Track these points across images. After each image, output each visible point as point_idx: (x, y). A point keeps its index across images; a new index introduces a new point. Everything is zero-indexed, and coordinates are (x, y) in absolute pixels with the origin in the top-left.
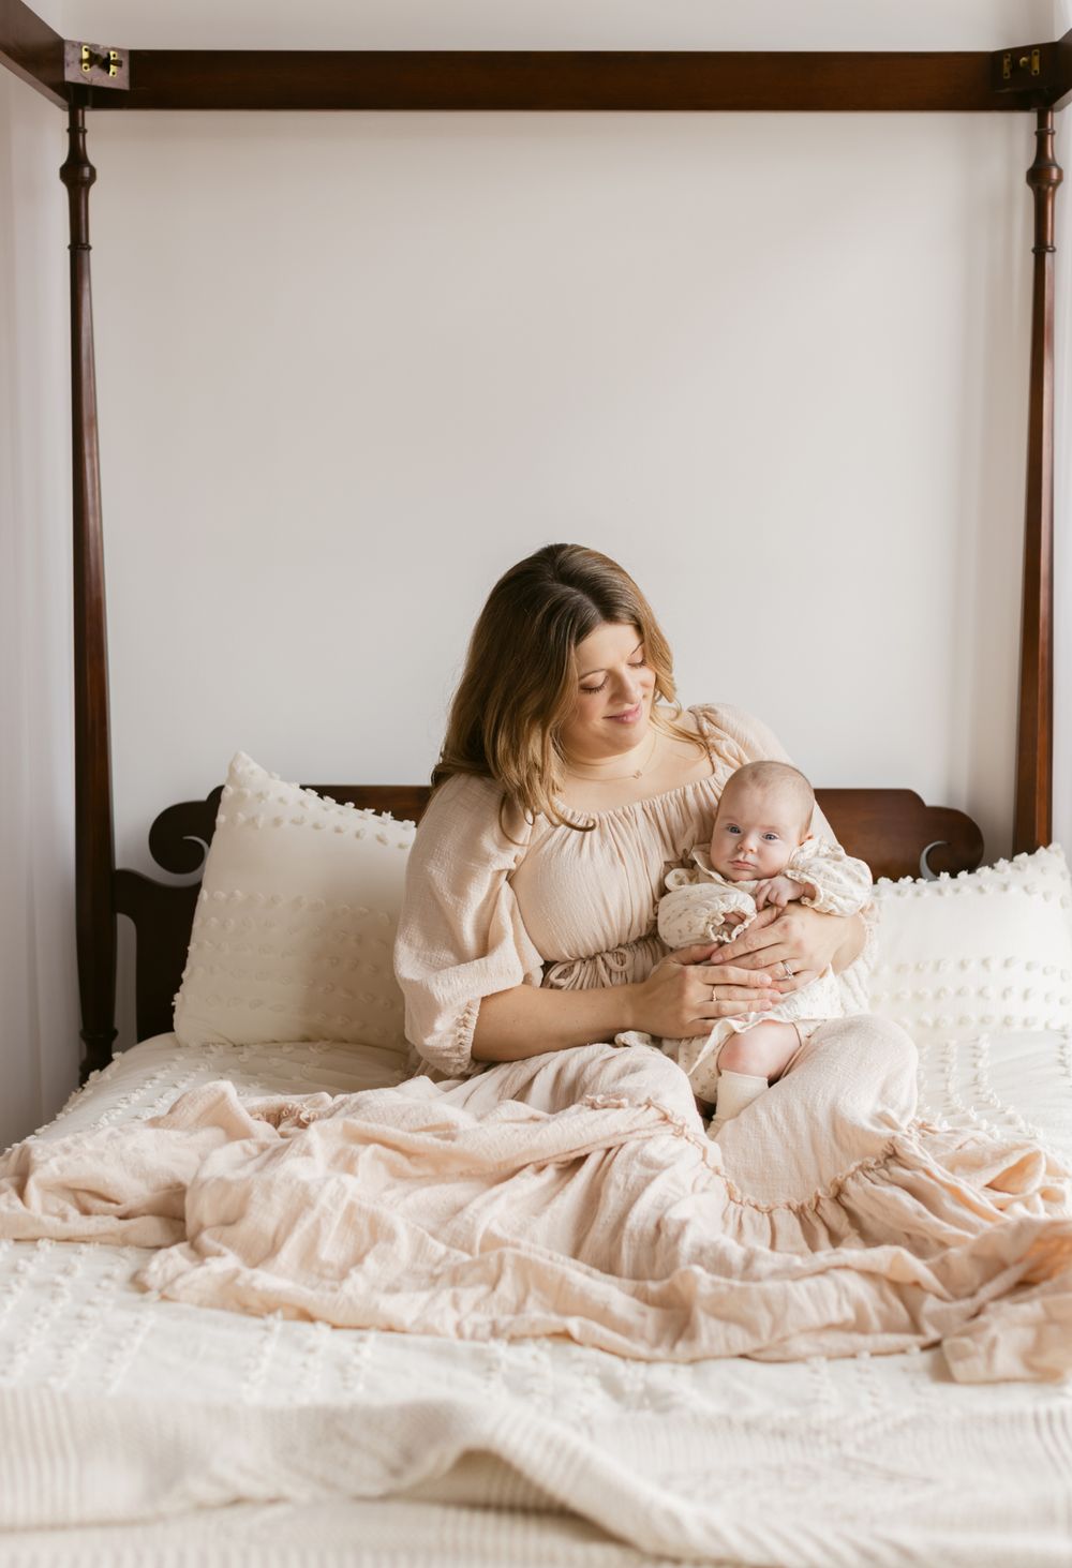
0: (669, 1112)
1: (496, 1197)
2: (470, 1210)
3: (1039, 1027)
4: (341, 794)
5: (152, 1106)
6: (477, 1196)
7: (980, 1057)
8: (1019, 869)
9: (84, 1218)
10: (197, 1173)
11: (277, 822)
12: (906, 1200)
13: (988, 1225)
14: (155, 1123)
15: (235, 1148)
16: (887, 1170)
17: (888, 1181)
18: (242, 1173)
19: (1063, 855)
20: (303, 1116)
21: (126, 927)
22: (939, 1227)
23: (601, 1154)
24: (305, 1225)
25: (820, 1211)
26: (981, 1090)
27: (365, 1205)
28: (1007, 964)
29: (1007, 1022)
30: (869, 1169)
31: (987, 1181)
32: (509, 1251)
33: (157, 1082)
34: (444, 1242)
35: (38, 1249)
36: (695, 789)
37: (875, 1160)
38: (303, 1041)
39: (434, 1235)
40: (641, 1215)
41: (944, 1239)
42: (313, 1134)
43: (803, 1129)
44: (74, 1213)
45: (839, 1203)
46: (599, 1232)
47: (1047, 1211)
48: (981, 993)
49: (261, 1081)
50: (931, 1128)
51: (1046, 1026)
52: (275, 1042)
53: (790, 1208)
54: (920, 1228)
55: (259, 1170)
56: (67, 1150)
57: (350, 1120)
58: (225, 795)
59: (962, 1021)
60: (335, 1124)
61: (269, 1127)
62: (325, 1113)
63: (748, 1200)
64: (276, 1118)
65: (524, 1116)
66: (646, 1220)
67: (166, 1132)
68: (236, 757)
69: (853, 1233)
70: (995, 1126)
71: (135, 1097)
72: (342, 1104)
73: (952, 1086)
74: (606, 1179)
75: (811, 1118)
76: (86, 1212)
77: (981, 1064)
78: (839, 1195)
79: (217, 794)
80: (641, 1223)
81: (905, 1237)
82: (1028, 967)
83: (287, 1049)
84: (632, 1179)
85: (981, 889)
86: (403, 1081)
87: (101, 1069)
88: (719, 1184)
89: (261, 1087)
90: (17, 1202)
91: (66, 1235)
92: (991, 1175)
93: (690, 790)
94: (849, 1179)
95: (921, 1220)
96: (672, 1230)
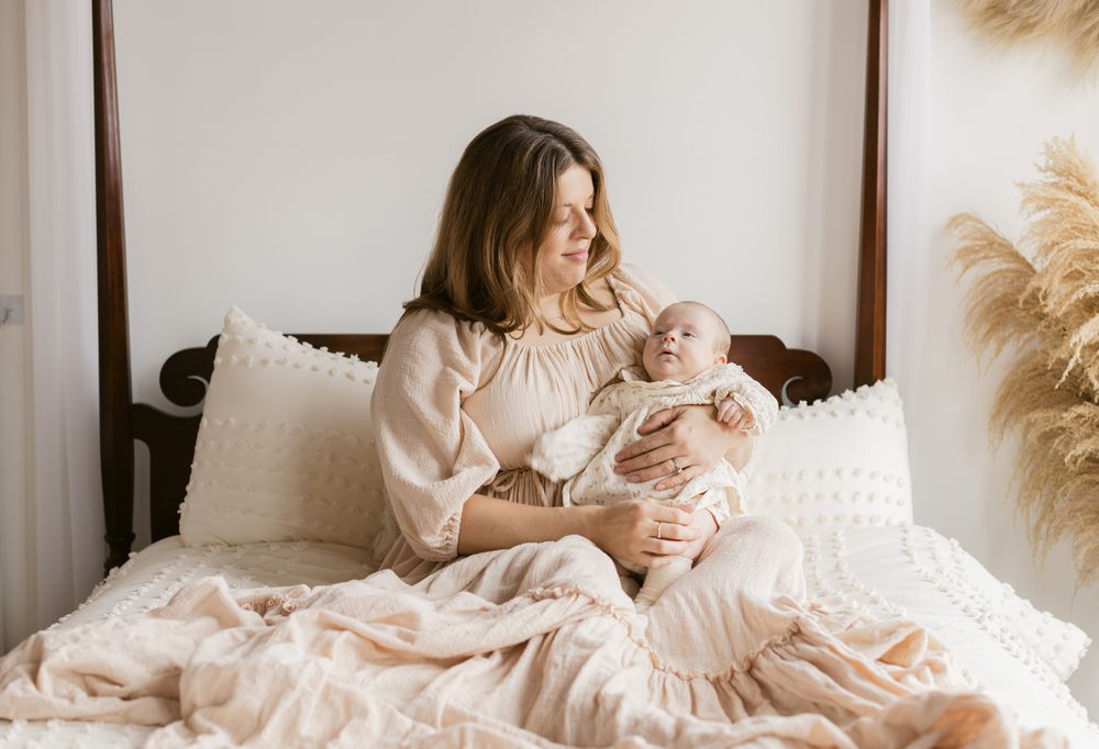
0: (595, 596)
1: (455, 676)
2: (432, 687)
3: (882, 524)
4: (317, 341)
5: (158, 597)
6: (436, 676)
7: (839, 548)
8: (862, 397)
9: (92, 698)
10: (191, 658)
11: (264, 362)
12: (814, 672)
13: (895, 698)
14: (156, 613)
15: (225, 636)
16: (793, 645)
17: (794, 655)
18: (230, 659)
19: (895, 386)
20: (286, 606)
21: (141, 451)
22: (848, 698)
23: (539, 639)
24: (286, 704)
25: (733, 683)
26: (844, 575)
27: (340, 685)
28: (855, 473)
29: (856, 520)
30: (777, 645)
31: (879, 656)
32: (469, 726)
33: (164, 577)
34: (409, 716)
35: (47, 729)
36: (610, 330)
37: (781, 638)
38: (287, 541)
39: (401, 710)
40: (579, 692)
41: (852, 709)
42: (293, 622)
43: (716, 611)
44: (81, 695)
45: (751, 676)
46: (542, 707)
47: (935, 682)
48: (835, 496)
49: (252, 575)
50: (821, 609)
51: (887, 523)
52: (264, 542)
53: (707, 678)
54: (830, 699)
55: (246, 655)
56: (76, 639)
57: (326, 611)
58: (221, 341)
59: (820, 520)
60: (311, 615)
61: (256, 616)
62: (304, 603)
63: (670, 668)
64: (262, 607)
65: (476, 607)
66: (585, 696)
67: (165, 621)
68: (231, 310)
69: (766, 702)
70: (865, 606)
71: (145, 590)
72: (319, 595)
73: (819, 573)
74: (548, 659)
75: (722, 602)
76: (93, 694)
77: (840, 554)
78: (751, 669)
79: (214, 342)
80: (581, 700)
81: (813, 706)
82: (873, 475)
83: (273, 548)
84: (569, 659)
85: (833, 414)
86: (371, 573)
87: (120, 566)
88: (643, 657)
89: (253, 580)
90: (31, 686)
91: (73, 716)
92: (882, 650)
93: (606, 329)
94: (761, 656)
95: (830, 692)
96: (609, 704)
